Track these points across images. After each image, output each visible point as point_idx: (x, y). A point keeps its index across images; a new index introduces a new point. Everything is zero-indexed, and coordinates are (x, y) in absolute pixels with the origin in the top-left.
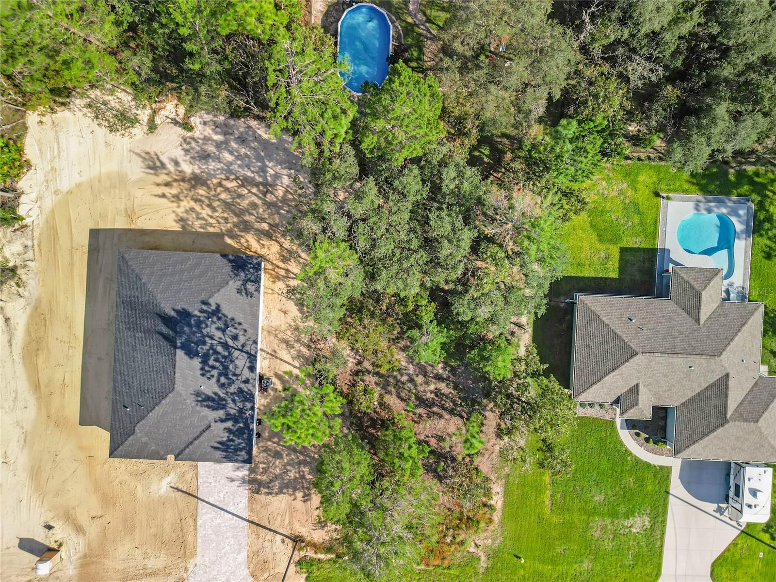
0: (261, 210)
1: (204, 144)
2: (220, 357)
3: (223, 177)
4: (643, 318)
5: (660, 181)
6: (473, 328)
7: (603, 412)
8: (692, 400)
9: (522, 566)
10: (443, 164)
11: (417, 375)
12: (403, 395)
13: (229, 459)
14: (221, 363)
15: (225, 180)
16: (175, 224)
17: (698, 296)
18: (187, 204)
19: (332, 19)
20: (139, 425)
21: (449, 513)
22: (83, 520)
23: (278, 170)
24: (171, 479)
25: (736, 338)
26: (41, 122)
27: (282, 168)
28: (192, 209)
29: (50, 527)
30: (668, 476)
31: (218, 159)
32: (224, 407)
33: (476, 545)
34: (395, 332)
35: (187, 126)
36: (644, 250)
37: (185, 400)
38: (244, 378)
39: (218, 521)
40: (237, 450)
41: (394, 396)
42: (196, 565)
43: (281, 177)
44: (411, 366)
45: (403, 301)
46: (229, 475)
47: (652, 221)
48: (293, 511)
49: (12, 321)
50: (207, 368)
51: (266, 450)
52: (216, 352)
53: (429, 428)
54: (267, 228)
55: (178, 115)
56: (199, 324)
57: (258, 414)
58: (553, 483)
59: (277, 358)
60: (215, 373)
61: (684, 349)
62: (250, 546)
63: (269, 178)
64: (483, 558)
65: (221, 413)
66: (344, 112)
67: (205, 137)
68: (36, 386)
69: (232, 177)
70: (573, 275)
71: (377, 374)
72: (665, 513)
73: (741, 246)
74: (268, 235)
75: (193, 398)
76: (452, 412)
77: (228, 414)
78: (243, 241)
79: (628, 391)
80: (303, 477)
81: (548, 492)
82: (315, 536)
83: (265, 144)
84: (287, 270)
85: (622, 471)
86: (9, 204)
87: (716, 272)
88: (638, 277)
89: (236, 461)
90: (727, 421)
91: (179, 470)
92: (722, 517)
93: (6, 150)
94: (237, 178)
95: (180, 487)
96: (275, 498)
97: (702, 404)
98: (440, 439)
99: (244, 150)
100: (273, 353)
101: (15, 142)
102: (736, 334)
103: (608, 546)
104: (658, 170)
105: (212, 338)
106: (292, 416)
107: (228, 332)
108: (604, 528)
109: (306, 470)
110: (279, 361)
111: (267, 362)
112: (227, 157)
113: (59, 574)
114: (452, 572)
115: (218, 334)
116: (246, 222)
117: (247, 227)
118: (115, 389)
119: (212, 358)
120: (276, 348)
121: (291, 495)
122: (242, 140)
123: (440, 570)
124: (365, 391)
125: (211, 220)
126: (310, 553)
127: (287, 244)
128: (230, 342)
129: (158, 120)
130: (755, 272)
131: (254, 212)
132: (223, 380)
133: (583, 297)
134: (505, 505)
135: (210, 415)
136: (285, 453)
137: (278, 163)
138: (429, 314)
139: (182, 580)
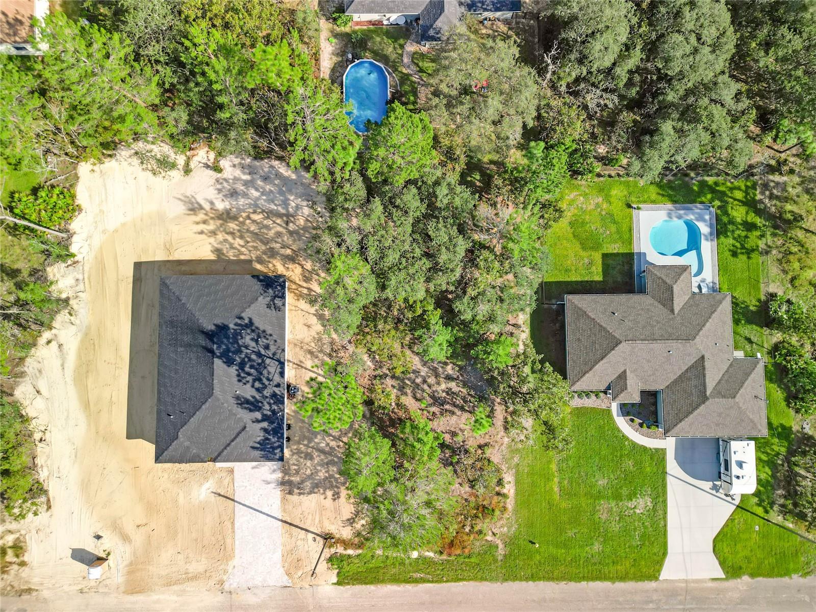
0: (285, 238)
2: (254, 364)
3: (251, 210)
4: (625, 312)
5: (630, 194)
6: (474, 327)
7: (599, 401)
8: (675, 382)
9: (538, 551)
10: (437, 183)
11: (430, 377)
12: (418, 396)
13: (266, 458)
14: (256, 369)
15: (253, 213)
16: (210, 254)
17: (670, 289)
18: (220, 237)
19: (338, 74)
20: (181, 430)
21: (466, 504)
22: (130, 529)
23: (298, 203)
24: (211, 484)
25: (708, 324)
26: (93, 170)
27: (302, 200)
28: (226, 241)
29: (98, 537)
30: (663, 458)
31: (245, 195)
32: (260, 409)
33: (493, 533)
34: (407, 339)
35: (217, 169)
36: (623, 254)
37: (223, 404)
38: (275, 383)
39: (254, 522)
40: (273, 448)
41: (410, 397)
42: (234, 567)
43: (301, 208)
44: (423, 368)
45: (411, 307)
46: (263, 478)
47: (627, 229)
48: (322, 509)
49: (65, 346)
50: (242, 375)
51: (299, 452)
52: (250, 360)
53: (443, 424)
54: (290, 253)
55: (209, 160)
56: (237, 334)
57: (288, 419)
58: (560, 470)
59: (302, 367)
61: (662, 336)
62: (285, 545)
63: (291, 210)
64: (501, 546)
65: (258, 415)
66: (351, 143)
67: (235, 177)
68: (86, 405)
70: (561, 280)
71: (393, 377)
72: (665, 493)
73: (707, 247)
74: (292, 259)
75: (233, 401)
76: (462, 409)
77: (264, 415)
78: (270, 265)
79: (617, 378)
80: (332, 476)
81: (555, 479)
82: (343, 533)
83: (285, 180)
84: (309, 289)
85: (621, 456)
86: (63, 243)
87: (685, 268)
88: (619, 279)
90: (707, 399)
92: (718, 494)
93: (62, 196)
94: (263, 211)
95: (219, 491)
96: (306, 498)
97: (684, 385)
98: (454, 434)
99: (268, 186)
100: (299, 363)
101: (69, 190)
102: (707, 321)
103: (615, 527)
104: (627, 184)
105: (247, 347)
106: (320, 399)
107: (260, 343)
108: (610, 510)
109: (334, 469)
110: (303, 370)
111: (293, 372)
112: (255, 193)
113: (108, 582)
114: (473, 560)
115: (253, 344)
116: (272, 248)
117: (273, 253)
118: (159, 399)
119: (248, 366)
120: (302, 359)
121: (322, 494)
122: (266, 179)
123: (461, 560)
125: (241, 249)
126: (340, 550)
127: (308, 265)
128: (263, 352)
129: (192, 165)
130: (723, 268)
131: (280, 240)
132: (257, 385)
133: (570, 297)
134: (517, 494)
135: (247, 416)
136: (315, 454)
137: (298, 196)
138: (435, 317)
139: (221, 583)
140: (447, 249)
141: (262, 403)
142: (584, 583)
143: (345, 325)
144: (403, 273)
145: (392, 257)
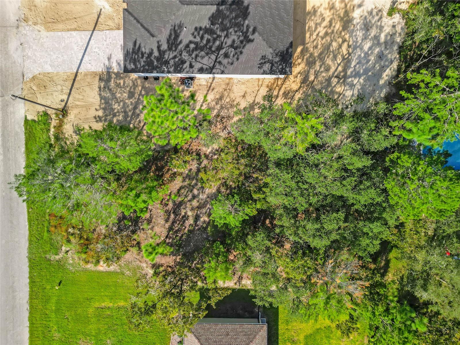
0: (324, 74)
1: (377, 27)
2: (211, 44)
3: (351, 43)
6: (240, 246)
9: (53, 287)
11: (198, 201)
12: (182, 191)
13: (126, 55)
14: (206, 45)
15: (348, 44)
16: (312, 5)
18: (328, 15)
21: (91, 230)
23: (357, 86)
24: (108, 9)
27: (358, 90)
28: (323, 19)
31: (365, 38)
32: (170, 49)
33: (68, 251)
34: (231, 183)
37: (174, 14)
38: (193, 64)
39: (75, 48)
40: (135, 61)
41: (181, 184)
42: (39, 31)
43: (351, 89)
44: (205, 196)
45: (259, 189)
46: (113, 56)
48: (87, 108)
50: (201, 32)
51: (135, 86)
52: (215, 40)
53: (158, 212)
54: (310, 80)
55: (400, 4)
56: (239, 26)
57: (163, 77)
58: (119, 309)
59: (208, 91)
60: (198, 39)
62: (57, 74)
63: (350, 80)
64: (57, 257)
65: (165, 47)
67: (383, 27)
69: (351, 50)
70: (280, 316)
71: (199, 170)
74: (305, 80)
75: (177, 22)
76: (170, 229)
77: (164, 52)
78: (300, 61)
80: (114, 115)
81: (111, 304)
82: (68, 126)
83: (378, 75)
84: (277, 96)
89: (125, 60)
91: (115, 15)
94: (350, 54)
95: (102, 17)
96: (96, 93)
98: (149, 221)
99: (373, 58)
100: (212, 88)
105: (227, 36)
106: (172, 102)
107: (230, 49)
109: (121, 118)
110: (205, 92)
111: (204, 83)
112: (367, 46)
114: (46, 234)
115: (229, 42)
116: (315, 63)
117: (310, 63)
119: (209, 37)
120: (216, 90)
121: (100, 106)
122: (380, 57)
123: (46, 224)
124: (185, 162)
125: (315, 34)
126: (54, 123)
127: (298, 96)
128: (222, 52)
131: (322, 69)
132: (192, 46)
133: (265, 327)
134: (100, 272)
135: (163, 37)
136: (133, 100)
137: (363, 86)
138: (250, 210)
139: (26, 20)
140: (318, 230)
141: (175, 50)
142: (28, 324)
143: (245, 128)
144: (293, 185)
145: (310, 176)
